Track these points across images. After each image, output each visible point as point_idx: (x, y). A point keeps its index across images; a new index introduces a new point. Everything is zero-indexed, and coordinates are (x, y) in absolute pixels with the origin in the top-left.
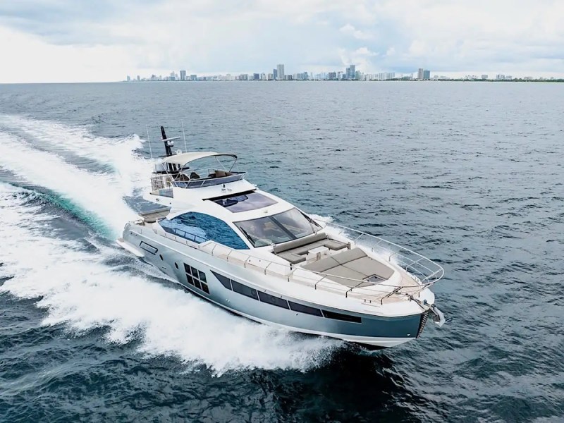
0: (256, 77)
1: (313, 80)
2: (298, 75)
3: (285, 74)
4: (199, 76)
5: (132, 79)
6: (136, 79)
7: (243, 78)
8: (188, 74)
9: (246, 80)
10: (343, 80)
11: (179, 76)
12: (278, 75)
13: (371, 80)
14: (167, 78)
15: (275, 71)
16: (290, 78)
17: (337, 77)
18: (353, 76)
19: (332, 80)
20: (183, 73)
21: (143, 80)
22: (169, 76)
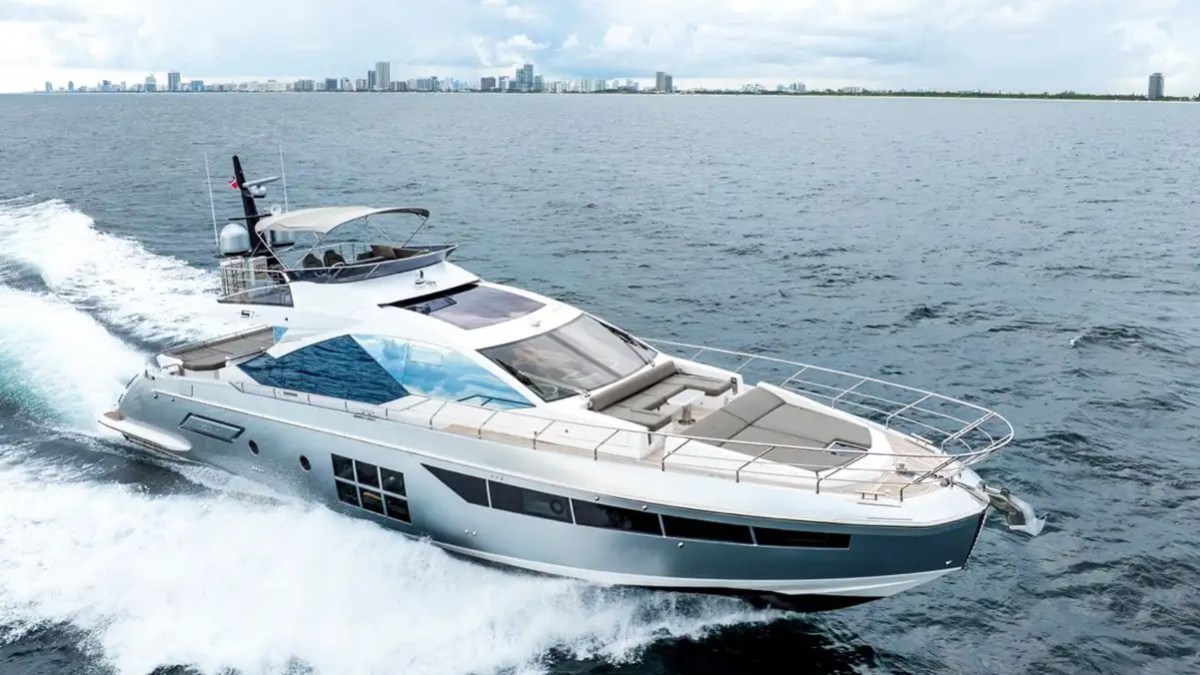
0: (331, 85)
1: (449, 91)
2: (420, 82)
3: (392, 80)
4: (208, 82)
5: (55, 87)
6: (67, 88)
7: (304, 87)
8: (185, 80)
9: (310, 89)
10: (511, 91)
11: (165, 82)
12: (377, 82)
13: (565, 92)
14: (139, 86)
15: (371, 75)
16: (403, 88)
17: (497, 86)
18: (530, 84)
19: (489, 91)
20: (174, 77)
21: (82, 90)
22: (143, 82)
